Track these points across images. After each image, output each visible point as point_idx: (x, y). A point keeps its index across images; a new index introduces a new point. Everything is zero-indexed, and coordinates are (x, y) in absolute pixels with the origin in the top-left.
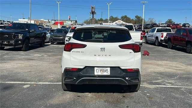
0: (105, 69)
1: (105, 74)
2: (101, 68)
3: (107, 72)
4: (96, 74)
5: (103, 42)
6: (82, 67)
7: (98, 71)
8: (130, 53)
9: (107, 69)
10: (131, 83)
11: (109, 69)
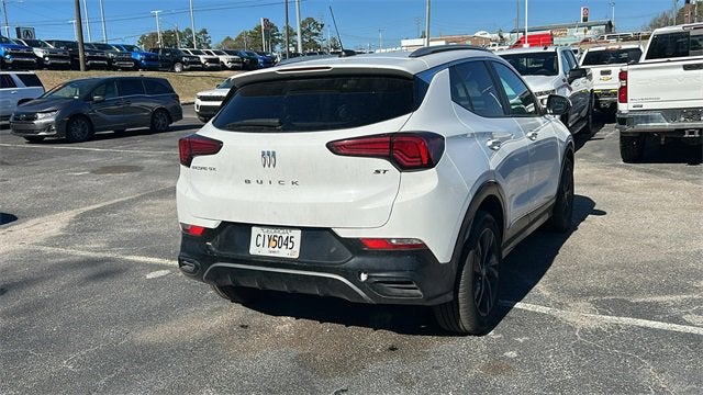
0: (285, 234)
1: (283, 253)
2: (272, 232)
3: (290, 245)
4: (254, 250)
5: (279, 131)
6: (213, 225)
7: (260, 241)
8: (378, 172)
9: (290, 234)
10: (384, 299)
11: (297, 234)
